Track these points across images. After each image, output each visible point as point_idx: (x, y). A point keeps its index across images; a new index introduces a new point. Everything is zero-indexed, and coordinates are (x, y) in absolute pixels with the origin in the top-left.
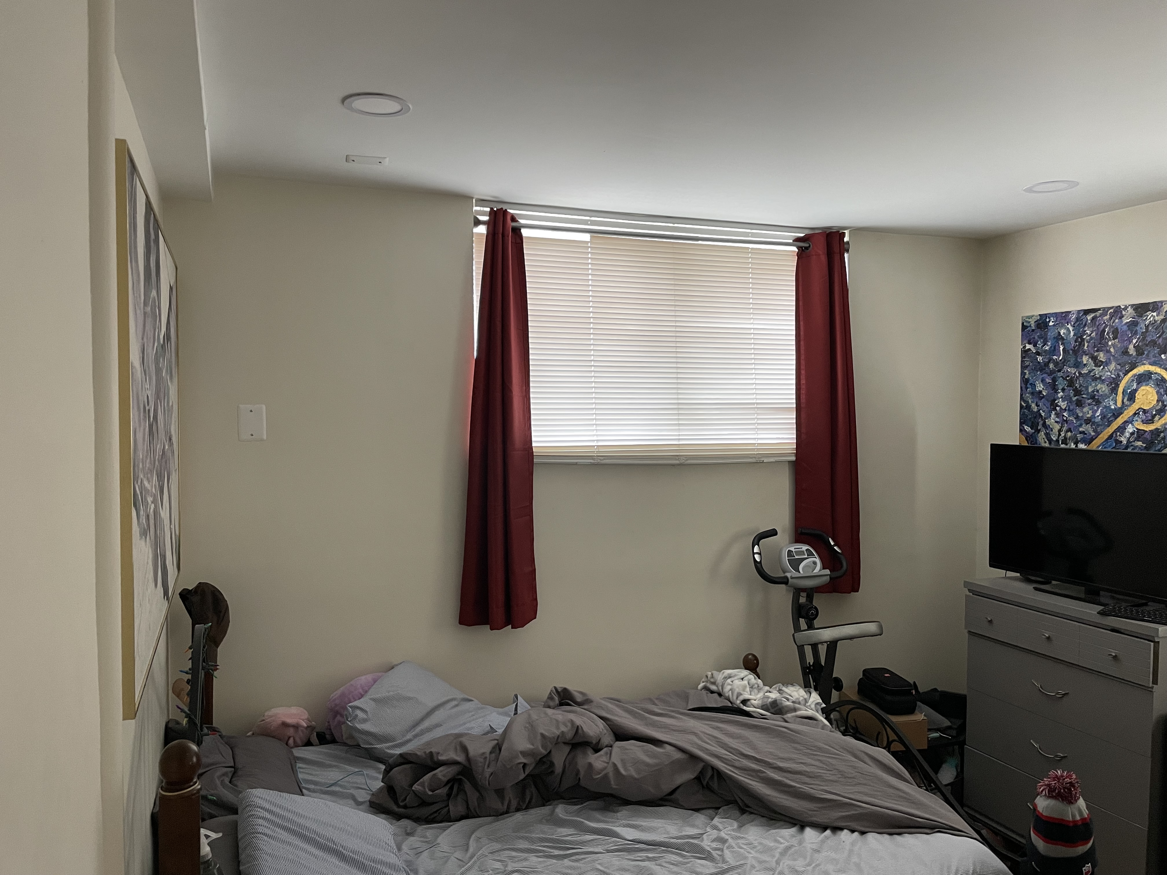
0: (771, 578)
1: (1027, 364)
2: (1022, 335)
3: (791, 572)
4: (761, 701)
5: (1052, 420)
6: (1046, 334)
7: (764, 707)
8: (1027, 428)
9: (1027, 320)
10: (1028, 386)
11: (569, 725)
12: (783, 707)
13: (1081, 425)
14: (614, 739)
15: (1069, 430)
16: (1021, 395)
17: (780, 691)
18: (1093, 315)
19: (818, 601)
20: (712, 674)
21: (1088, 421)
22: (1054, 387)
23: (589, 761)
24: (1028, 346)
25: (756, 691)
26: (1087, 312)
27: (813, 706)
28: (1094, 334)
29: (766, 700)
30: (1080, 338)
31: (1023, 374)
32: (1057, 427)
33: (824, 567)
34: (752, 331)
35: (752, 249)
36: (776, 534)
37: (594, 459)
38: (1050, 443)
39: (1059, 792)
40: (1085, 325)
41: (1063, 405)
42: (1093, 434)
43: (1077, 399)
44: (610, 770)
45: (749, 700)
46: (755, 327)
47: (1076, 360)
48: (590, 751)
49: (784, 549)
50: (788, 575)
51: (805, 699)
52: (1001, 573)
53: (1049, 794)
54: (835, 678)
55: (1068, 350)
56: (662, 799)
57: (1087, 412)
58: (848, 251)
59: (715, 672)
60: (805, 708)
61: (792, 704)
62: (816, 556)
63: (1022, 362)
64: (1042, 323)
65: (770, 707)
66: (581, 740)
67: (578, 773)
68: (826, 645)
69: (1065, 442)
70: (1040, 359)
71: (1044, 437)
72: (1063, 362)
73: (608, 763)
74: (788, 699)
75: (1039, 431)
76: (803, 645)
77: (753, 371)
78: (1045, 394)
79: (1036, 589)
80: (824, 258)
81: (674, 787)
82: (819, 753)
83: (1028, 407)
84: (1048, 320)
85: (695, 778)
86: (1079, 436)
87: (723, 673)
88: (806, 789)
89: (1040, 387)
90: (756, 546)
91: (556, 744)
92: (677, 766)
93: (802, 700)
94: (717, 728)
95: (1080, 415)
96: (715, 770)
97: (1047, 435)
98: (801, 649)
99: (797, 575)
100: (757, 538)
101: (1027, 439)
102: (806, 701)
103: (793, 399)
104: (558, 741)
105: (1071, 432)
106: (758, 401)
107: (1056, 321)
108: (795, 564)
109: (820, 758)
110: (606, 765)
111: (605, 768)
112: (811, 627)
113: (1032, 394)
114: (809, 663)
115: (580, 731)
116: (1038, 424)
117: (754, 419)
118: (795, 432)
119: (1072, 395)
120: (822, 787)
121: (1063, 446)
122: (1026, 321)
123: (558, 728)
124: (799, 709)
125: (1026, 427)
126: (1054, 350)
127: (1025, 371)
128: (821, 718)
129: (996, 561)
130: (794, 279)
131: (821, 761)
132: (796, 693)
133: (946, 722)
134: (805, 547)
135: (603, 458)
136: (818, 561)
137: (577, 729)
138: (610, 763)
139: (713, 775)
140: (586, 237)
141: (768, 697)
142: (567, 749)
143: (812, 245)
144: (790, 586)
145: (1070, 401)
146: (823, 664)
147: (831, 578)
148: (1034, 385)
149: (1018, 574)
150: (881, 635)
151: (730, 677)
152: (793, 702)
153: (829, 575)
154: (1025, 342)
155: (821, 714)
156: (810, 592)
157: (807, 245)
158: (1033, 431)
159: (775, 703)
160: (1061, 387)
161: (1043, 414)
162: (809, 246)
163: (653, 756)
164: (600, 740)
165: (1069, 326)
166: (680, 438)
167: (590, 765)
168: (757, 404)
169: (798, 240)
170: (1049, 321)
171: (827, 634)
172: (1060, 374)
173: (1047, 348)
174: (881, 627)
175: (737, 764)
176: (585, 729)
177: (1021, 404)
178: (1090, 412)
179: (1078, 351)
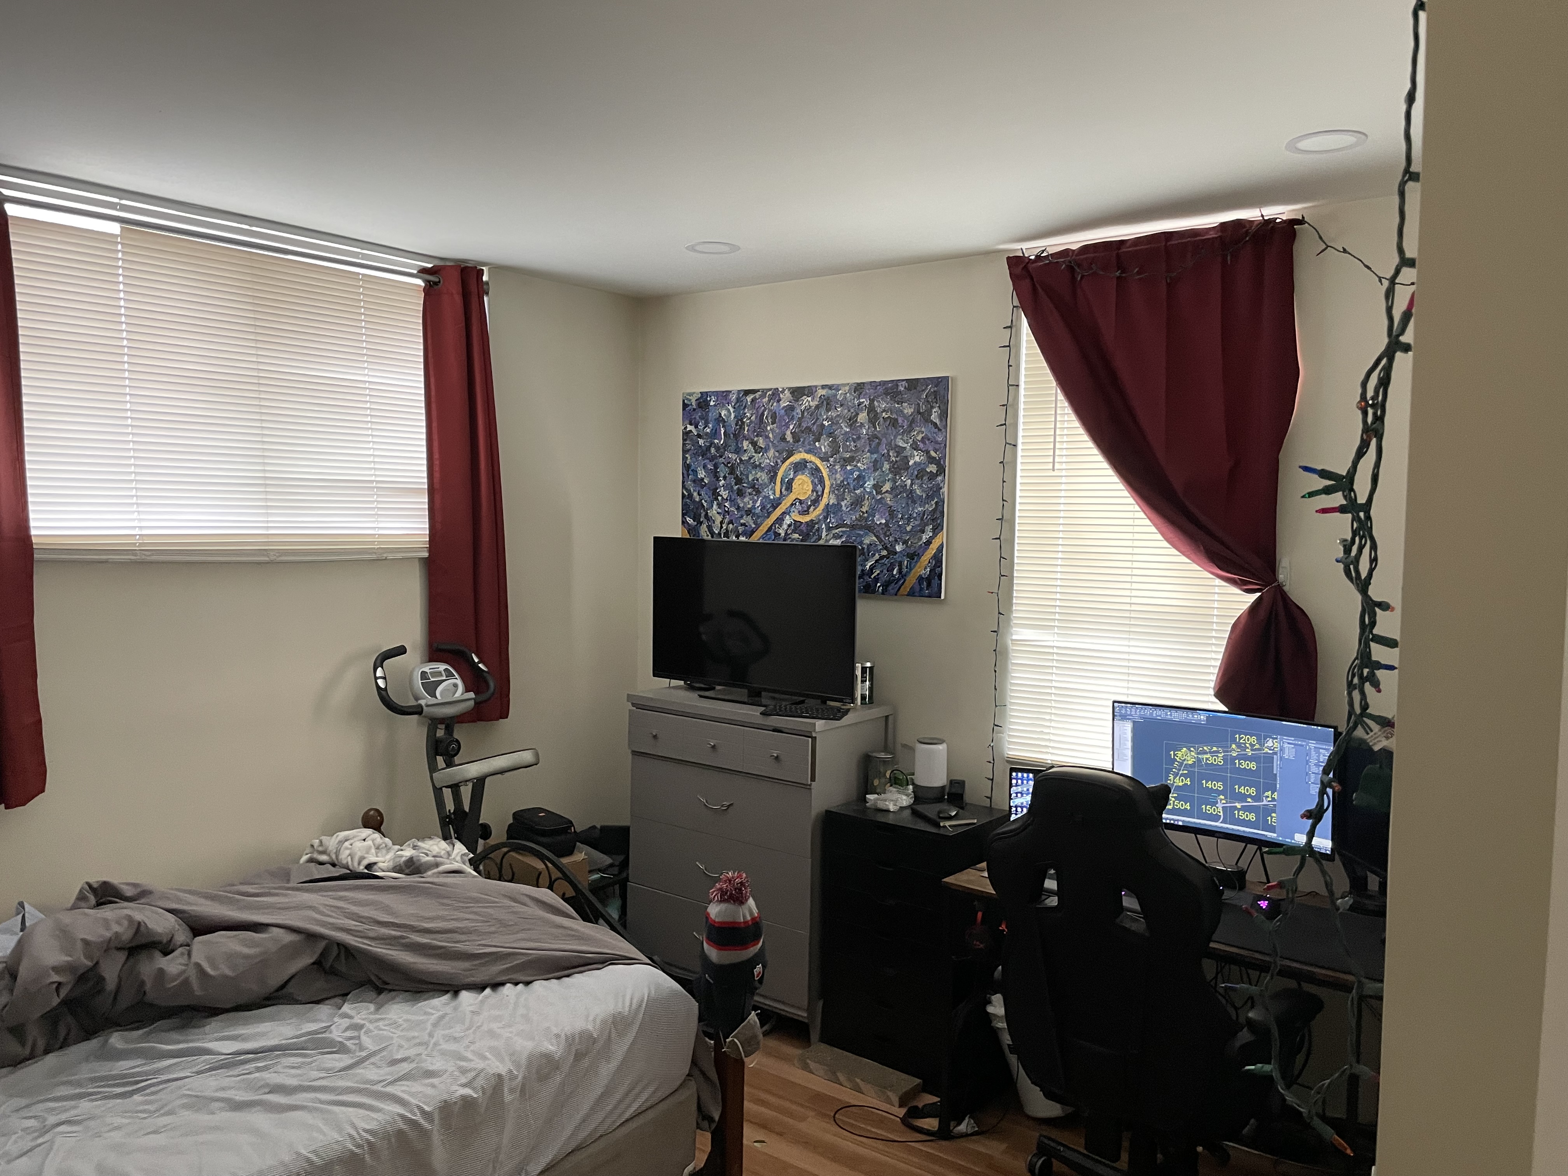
0: (399, 708)
1: (688, 447)
2: (683, 414)
3: (425, 698)
4: (391, 862)
5: (714, 511)
6: (707, 415)
7: (398, 869)
8: (690, 521)
9: (688, 397)
10: (690, 472)
11: (126, 923)
12: (421, 865)
13: (742, 517)
14: (191, 935)
15: (731, 522)
16: (683, 482)
17: (415, 847)
18: (752, 396)
19: (459, 733)
20: (321, 842)
21: (749, 512)
22: (715, 475)
23: (161, 966)
24: (689, 428)
25: (384, 851)
26: (747, 392)
27: (458, 858)
28: (753, 418)
29: (398, 859)
30: (740, 420)
31: (684, 459)
32: (719, 519)
33: (467, 690)
34: (367, 385)
35: (363, 275)
36: (405, 652)
37: (135, 555)
38: (712, 537)
39: (731, 894)
40: (745, 407)
41: (725, 494)
42: (754, 526)
43: (738, 489)
44: (192, 974)
45: (375, 863)
46: (371, 379)
47: (737, 444)
48: (157, 954)
49: (417, 670)
50: (422, 702)
51: (448, 852)
52: (665, 681)
53: (721, 898)
54: (482, 824)
55: (729, 435)
56: (267, 999)
57: (747, 502)
58: (487, 294)
59: (324, 838)
60: (448, 861)
61: (433, 858)
62: (457, 676)
63: (684, 445)
64: (704, 401)
65: (404, 867)
66: (143, 941)
67: (143, 983)
68: (470, 785)
69: (727, 534)
70: (701, 442)
71: (707, 530)
72: (724, 448)
73: (187, 965)
74: (427, 855)
75: (701, 523)
76: (441, 788)
77: (370, 439)
78: (707, 482)
79: (701, 696)
80: (458, 299)
81: (286, 978)
82: (472, 905)
83: (690, 496)
84: (708, 399)
85: (314, 963)
86: (741, 529)
87: (337, 836)
88: (460, 947)
89: (701, 474)
90: (379, 669)
91: (105, 951)
92: (290, 952)
93: (444, 854)
94: (340, 898)
95: (741, 505)
96: (341, 947)
97: (710, 528)
98: (438, 792)
99: (432, 701)
100: (380, 658)
101: (689, 532)
102: (449, 854)
103: (423, 478)
104: (110, 946)
105: (733, 524)
106: (378, 479)
107: (717, 400)
108: (431, 688)
109: (475, 910)
110: (183, 967)
111: (184, 972)
112: (449, 764)
113: (694, 481)
114: (449, 811)
115: (142, 929)
116: (700, 515)
117: (373, 502)
118: (427, 520)
119: (733, 483)
120: (479, 942)
121: (725, 539)
122: (687, 399)
123: (108, 928)
124: (442, 864)
125: (688, 519)
126: (715, 434)
127: (687, 456)
128: (470, 870)
129: (660, 670)
130: (421, 321)
131: (476, 913)
132: (436, 846)
133: (607, 860)
134: (442, 667)
135: (149, 553)
136: (459, 682)
137: (138, 927)
138: (191, 966)
139: (338, 955)
140: (114, 228)
141: (402, 856)
142: (122, 956)
143: (444, 282)
144: (425, 717)
145: (731, 490)
146: (467, 809)
147: (476, 703)
148: (695, 472)
149: (682, 683)
150: (536, 764)
151: (346, 840)
152: (434, 856)
153: (473, 699)
154: (687, 422)
155: (469, 865)
156: (449, 723)
157: (437, 280)
158: (696, 523)
159: (410, 861)
160: (722, 475)
161: (705, 504)
162: (439, 282)
163: (253, 944)
164: (172, 938)
165: (730, 407)
166: (270, 525)
167: (161, 971)
168: (377, 482)
169: (424, 271)
170: (710, 400)
171: (474, 770)
172: (721, 460)
173: (708, 430)
174: (537, 755)
175: (371, 934)
176: (150, 925)
177: (683, 493)
178: (751, 502)
179: (737, 436)
